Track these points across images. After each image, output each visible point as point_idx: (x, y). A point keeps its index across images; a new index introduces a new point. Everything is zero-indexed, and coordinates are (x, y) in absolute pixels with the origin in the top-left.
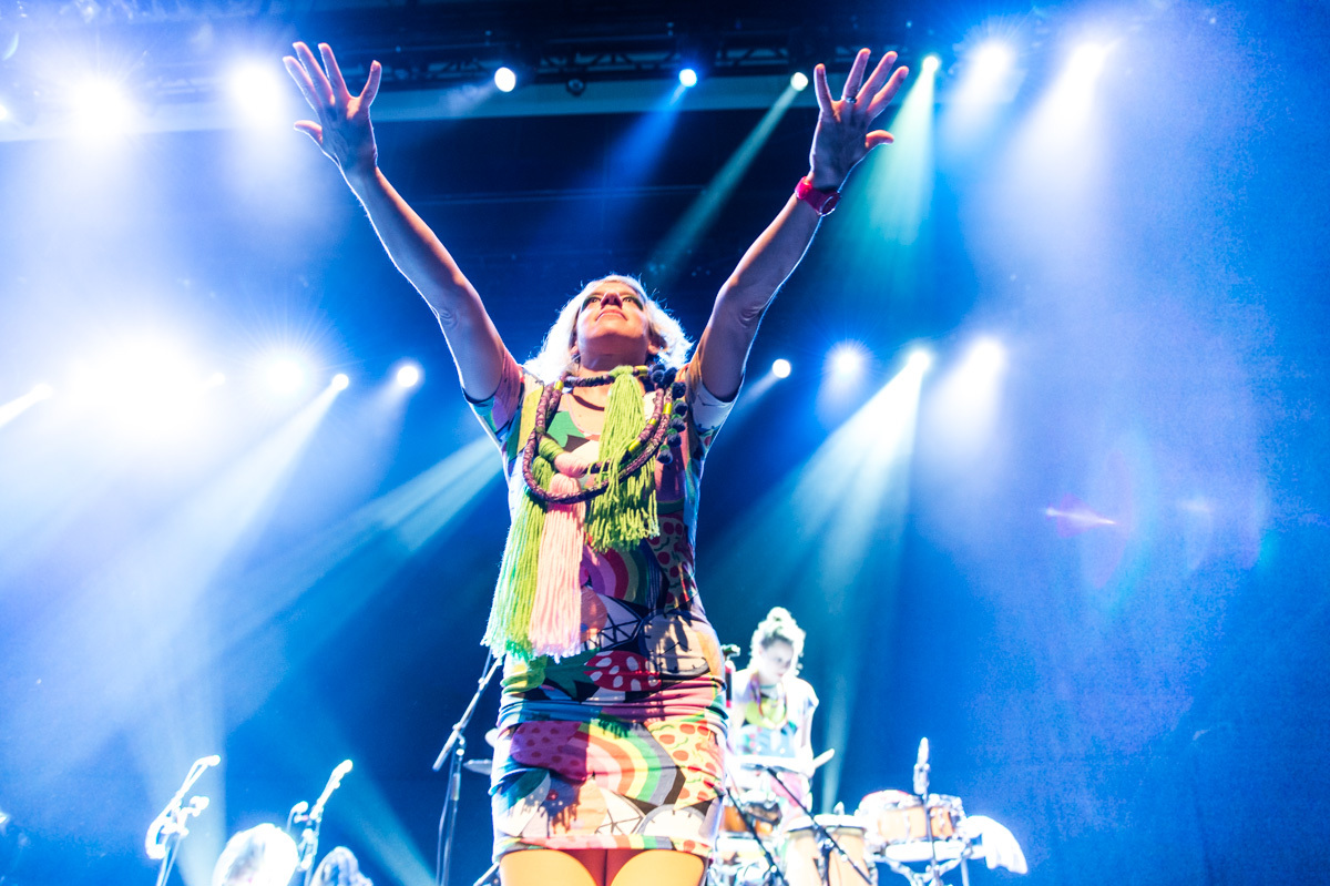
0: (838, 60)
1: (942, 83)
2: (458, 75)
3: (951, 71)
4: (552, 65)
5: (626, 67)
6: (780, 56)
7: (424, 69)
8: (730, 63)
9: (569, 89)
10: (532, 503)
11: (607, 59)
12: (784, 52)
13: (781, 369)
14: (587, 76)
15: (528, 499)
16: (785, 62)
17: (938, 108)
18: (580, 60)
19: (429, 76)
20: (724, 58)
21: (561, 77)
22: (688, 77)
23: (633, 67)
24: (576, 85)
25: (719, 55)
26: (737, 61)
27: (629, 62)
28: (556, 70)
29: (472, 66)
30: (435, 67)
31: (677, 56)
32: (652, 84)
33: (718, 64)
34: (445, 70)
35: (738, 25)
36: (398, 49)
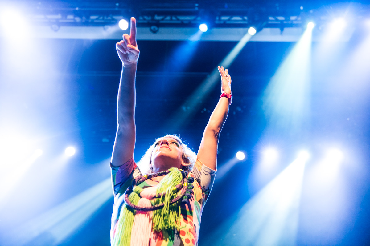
0: (270, 22)
1: (316, 33)
2: (103, 21)
3: (320, 28)
4: (144, 19)
5: (176, 22)
6: (244, 20)
7: (88, 17)
8: (222, 22)
9: (151, 30)
10: (128, 211)
11: (168, 18)
12: (246, 18)
13: (240, 156)
14: (159, 25)
15: (127, 209)
16: (246, 22)
17: (314, 44)
18: (157, 18)
19: (90, 21)
20: (220, 20)
21: (148, 25)
22: (203, 28)
23: (179, 22)
24: (154, 29)
25: (217, 18)
26: (225, 21)
27: (178, 20)
28: (146, 22)
29: (109, 18)
30: (93, 17)
31: (199, 18)
32: (187, 30)
33: (217, 22)
34: (97, 19)
35: (226, 5)
36: (77, 9)
